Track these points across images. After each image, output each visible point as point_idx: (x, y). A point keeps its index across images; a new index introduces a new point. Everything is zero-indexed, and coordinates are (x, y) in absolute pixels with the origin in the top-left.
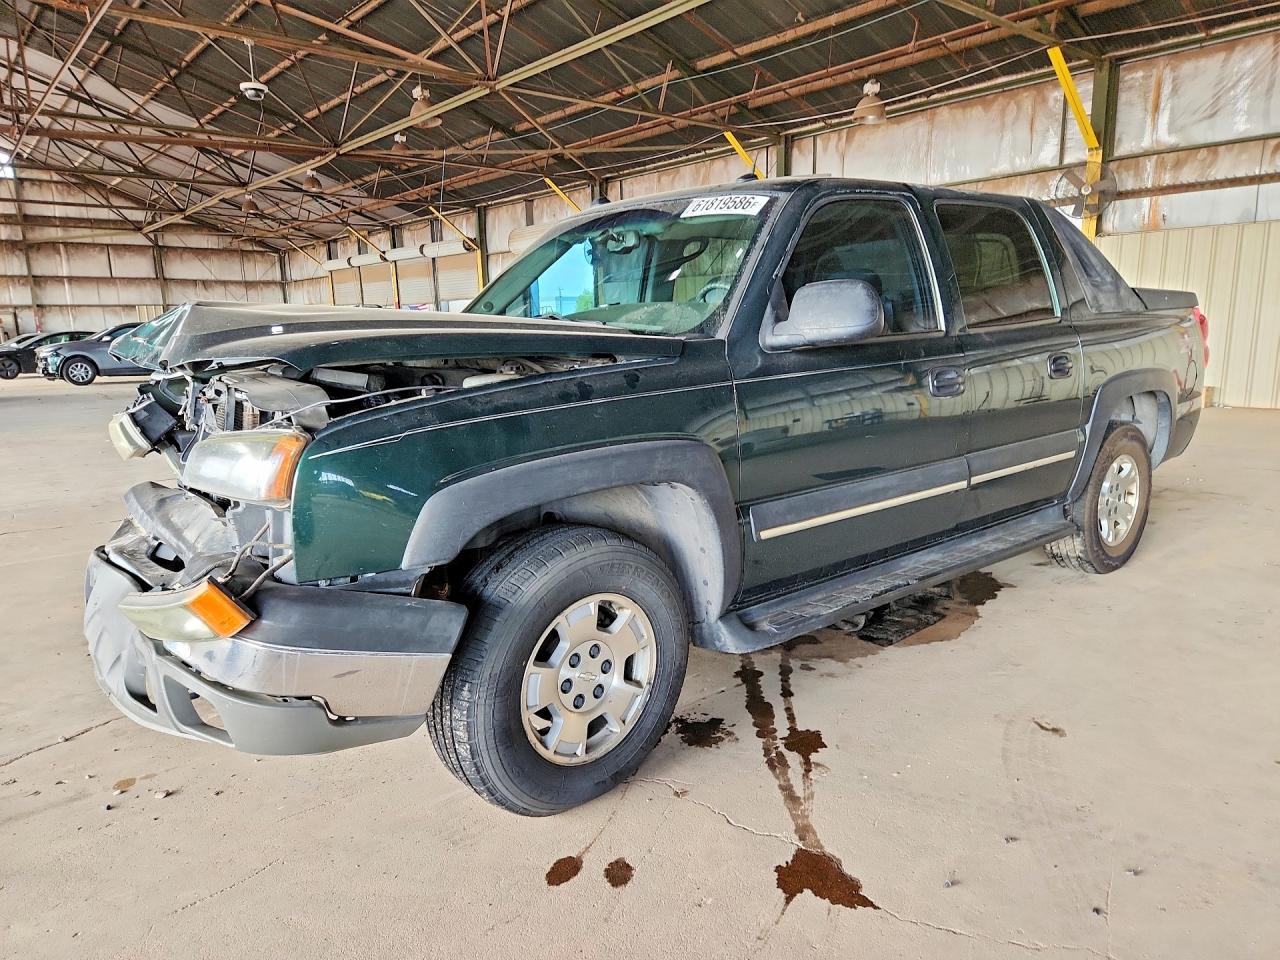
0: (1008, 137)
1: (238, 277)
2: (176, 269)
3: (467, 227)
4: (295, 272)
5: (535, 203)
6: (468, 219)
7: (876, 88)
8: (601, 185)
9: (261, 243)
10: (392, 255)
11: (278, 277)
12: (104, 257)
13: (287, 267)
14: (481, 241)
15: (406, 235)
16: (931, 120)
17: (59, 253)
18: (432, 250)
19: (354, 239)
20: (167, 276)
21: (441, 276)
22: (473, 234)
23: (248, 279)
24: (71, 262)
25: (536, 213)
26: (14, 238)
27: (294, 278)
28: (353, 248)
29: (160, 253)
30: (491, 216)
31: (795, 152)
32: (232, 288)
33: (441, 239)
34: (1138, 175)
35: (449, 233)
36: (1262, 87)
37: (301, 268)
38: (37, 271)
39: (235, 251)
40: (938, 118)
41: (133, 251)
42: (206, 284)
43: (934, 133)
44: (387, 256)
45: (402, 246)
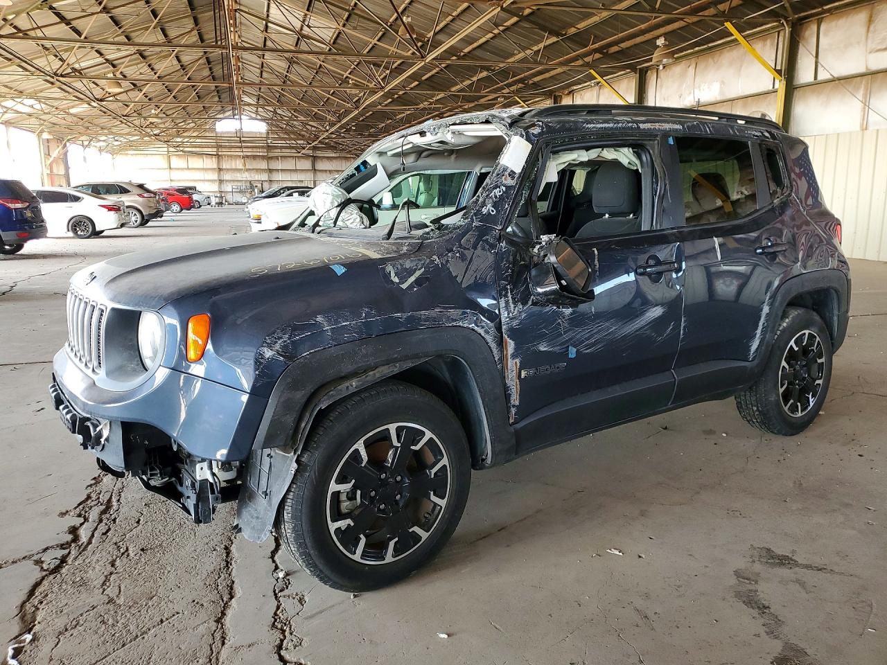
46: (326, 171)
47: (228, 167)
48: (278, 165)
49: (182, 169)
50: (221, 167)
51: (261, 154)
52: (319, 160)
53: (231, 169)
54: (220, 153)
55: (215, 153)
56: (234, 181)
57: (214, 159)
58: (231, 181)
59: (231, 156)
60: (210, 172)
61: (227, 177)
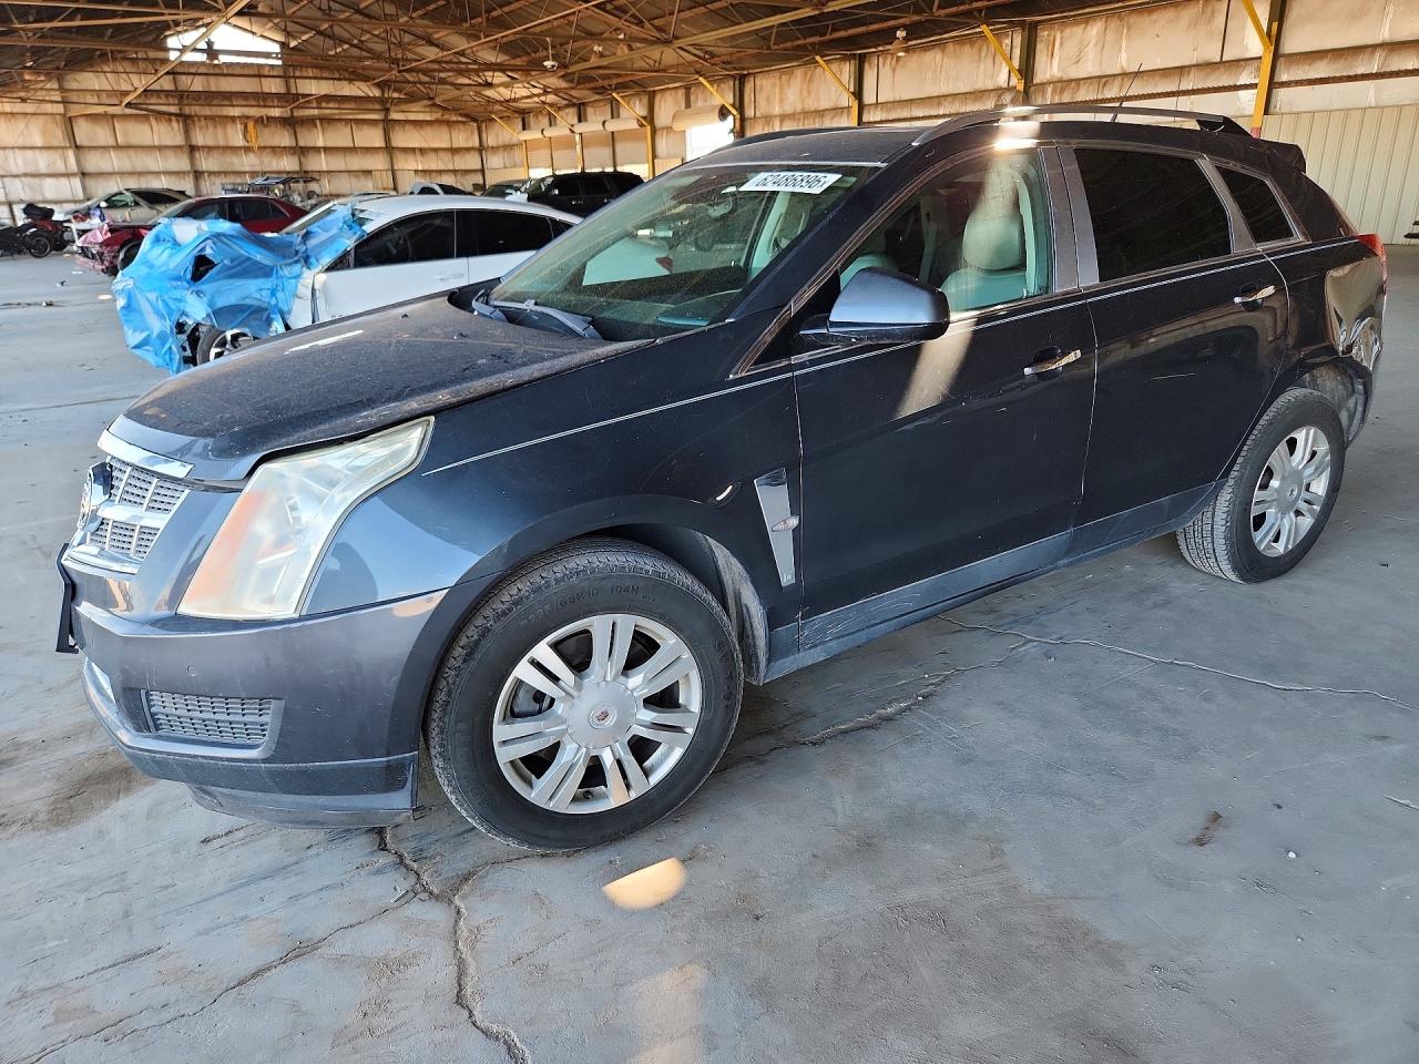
0: (982, 67)
1: (446, 145)
2: (402, 139)
3: (640, 109)
4: (491, 140)
5: (692, 90)
6: (640, 100)
7: (904, 34)
8: (740, 80)
9: (466, 115)
10: (579, 128)
11: (477, 144)
12: (348, 130)
13: (484, 135)
14: (650, 118)
15: (590, 111)
16: (943, 51)
17: (316, 127)
18: (613, 126)
19: (545, 112)
20: (394, 144)
21: (618, 147)
22: (643, 112)
23: (454, 146)
24: (326, 135)
25: (692, 98)
26: (285, 115)
27: (490, 144)
28: (545, 121)
29: (388, 125)
30: (658, 98)
31: (866, 66)
32: (441, 154)
33: (619, 116)
34: (1044, 96)
35: (625, 111)
36: (1100, 47)
37: (497, 136)
38: (301, 143)
39: (444, 121)
40: (947, 50)
41: (369, 124)
42: (422, 151)
43: (945, 60)
44: (575, 129)
45: (586, 120)
46: (413, 150)
47: (210, 142)
48: (318, 138)
49: (106, 148)
50: (194, 143)
51: (276, 112)
52: (397, 128)
53: (218, 147)
54: (187, 110)
55: (173, 109)
56: (226, 173)
57: (175, 124)
58: (220, 173)
59: (212, 118)
60: (170, 154)
61: (206, 163)
